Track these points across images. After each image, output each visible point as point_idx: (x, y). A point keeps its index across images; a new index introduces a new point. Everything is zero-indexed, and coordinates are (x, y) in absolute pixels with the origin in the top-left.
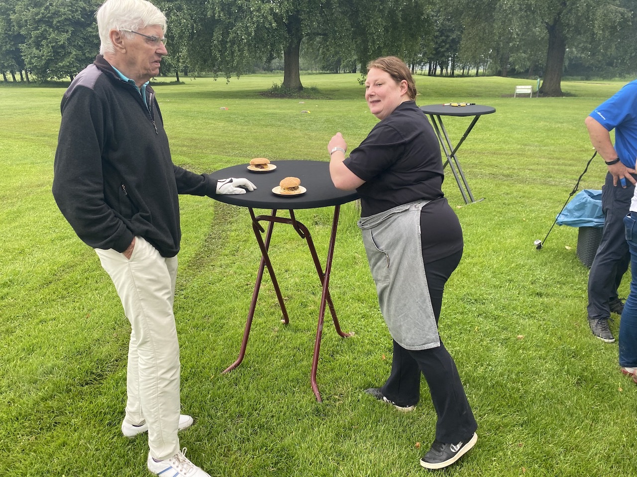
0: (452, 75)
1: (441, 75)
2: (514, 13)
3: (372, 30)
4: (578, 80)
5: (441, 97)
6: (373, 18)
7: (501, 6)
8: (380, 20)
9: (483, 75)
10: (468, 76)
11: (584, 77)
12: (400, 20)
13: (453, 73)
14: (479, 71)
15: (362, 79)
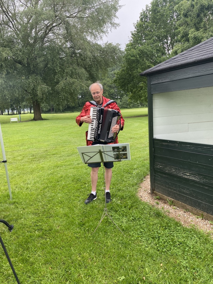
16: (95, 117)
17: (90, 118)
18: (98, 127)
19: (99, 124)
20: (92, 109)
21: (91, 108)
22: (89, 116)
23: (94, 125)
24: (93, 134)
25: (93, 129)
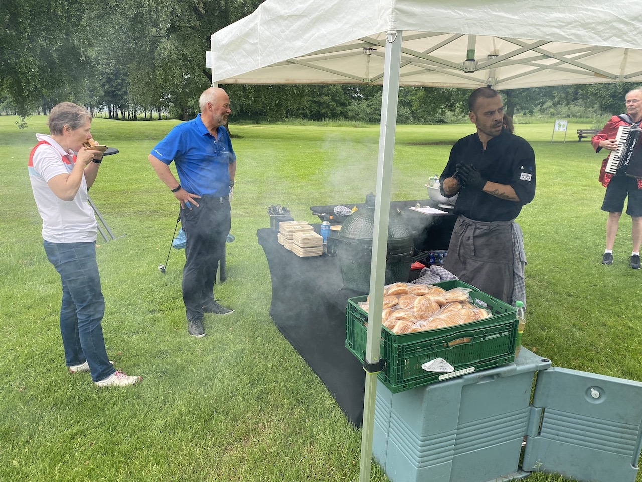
0: (135, 119)
1: (124, 118)
2: (172, 62)
3: (23, 69)
4: (250, 124)
5: (117, 140)
6: (22, 56)
7: (160, 54)
8: (31, 59)
9: (166, 119)
10: (151, 119)
11: (255, 121)
12: (57, 61)
13: (136, 116)
14: (162, 114)
15: (21, 123)
16: (625, 141)
17: (616, 143)
18: (627, 156)
19: (629, 151)
20: (621, 129)
21: (620, 127)
22: (614, 140)
23: (620, 152)
24: (617, 165)
25: (617, 157)
